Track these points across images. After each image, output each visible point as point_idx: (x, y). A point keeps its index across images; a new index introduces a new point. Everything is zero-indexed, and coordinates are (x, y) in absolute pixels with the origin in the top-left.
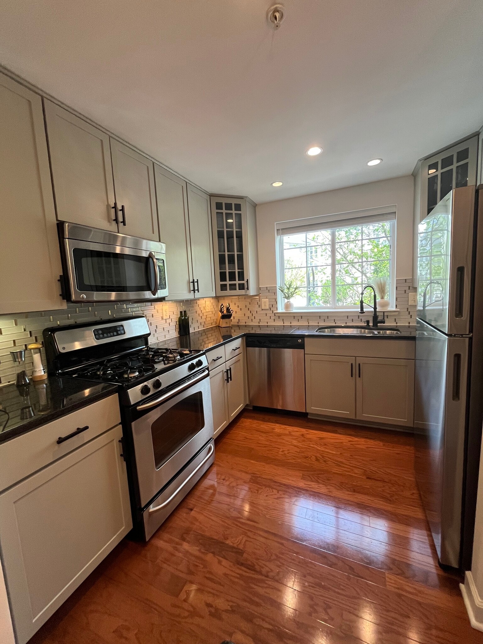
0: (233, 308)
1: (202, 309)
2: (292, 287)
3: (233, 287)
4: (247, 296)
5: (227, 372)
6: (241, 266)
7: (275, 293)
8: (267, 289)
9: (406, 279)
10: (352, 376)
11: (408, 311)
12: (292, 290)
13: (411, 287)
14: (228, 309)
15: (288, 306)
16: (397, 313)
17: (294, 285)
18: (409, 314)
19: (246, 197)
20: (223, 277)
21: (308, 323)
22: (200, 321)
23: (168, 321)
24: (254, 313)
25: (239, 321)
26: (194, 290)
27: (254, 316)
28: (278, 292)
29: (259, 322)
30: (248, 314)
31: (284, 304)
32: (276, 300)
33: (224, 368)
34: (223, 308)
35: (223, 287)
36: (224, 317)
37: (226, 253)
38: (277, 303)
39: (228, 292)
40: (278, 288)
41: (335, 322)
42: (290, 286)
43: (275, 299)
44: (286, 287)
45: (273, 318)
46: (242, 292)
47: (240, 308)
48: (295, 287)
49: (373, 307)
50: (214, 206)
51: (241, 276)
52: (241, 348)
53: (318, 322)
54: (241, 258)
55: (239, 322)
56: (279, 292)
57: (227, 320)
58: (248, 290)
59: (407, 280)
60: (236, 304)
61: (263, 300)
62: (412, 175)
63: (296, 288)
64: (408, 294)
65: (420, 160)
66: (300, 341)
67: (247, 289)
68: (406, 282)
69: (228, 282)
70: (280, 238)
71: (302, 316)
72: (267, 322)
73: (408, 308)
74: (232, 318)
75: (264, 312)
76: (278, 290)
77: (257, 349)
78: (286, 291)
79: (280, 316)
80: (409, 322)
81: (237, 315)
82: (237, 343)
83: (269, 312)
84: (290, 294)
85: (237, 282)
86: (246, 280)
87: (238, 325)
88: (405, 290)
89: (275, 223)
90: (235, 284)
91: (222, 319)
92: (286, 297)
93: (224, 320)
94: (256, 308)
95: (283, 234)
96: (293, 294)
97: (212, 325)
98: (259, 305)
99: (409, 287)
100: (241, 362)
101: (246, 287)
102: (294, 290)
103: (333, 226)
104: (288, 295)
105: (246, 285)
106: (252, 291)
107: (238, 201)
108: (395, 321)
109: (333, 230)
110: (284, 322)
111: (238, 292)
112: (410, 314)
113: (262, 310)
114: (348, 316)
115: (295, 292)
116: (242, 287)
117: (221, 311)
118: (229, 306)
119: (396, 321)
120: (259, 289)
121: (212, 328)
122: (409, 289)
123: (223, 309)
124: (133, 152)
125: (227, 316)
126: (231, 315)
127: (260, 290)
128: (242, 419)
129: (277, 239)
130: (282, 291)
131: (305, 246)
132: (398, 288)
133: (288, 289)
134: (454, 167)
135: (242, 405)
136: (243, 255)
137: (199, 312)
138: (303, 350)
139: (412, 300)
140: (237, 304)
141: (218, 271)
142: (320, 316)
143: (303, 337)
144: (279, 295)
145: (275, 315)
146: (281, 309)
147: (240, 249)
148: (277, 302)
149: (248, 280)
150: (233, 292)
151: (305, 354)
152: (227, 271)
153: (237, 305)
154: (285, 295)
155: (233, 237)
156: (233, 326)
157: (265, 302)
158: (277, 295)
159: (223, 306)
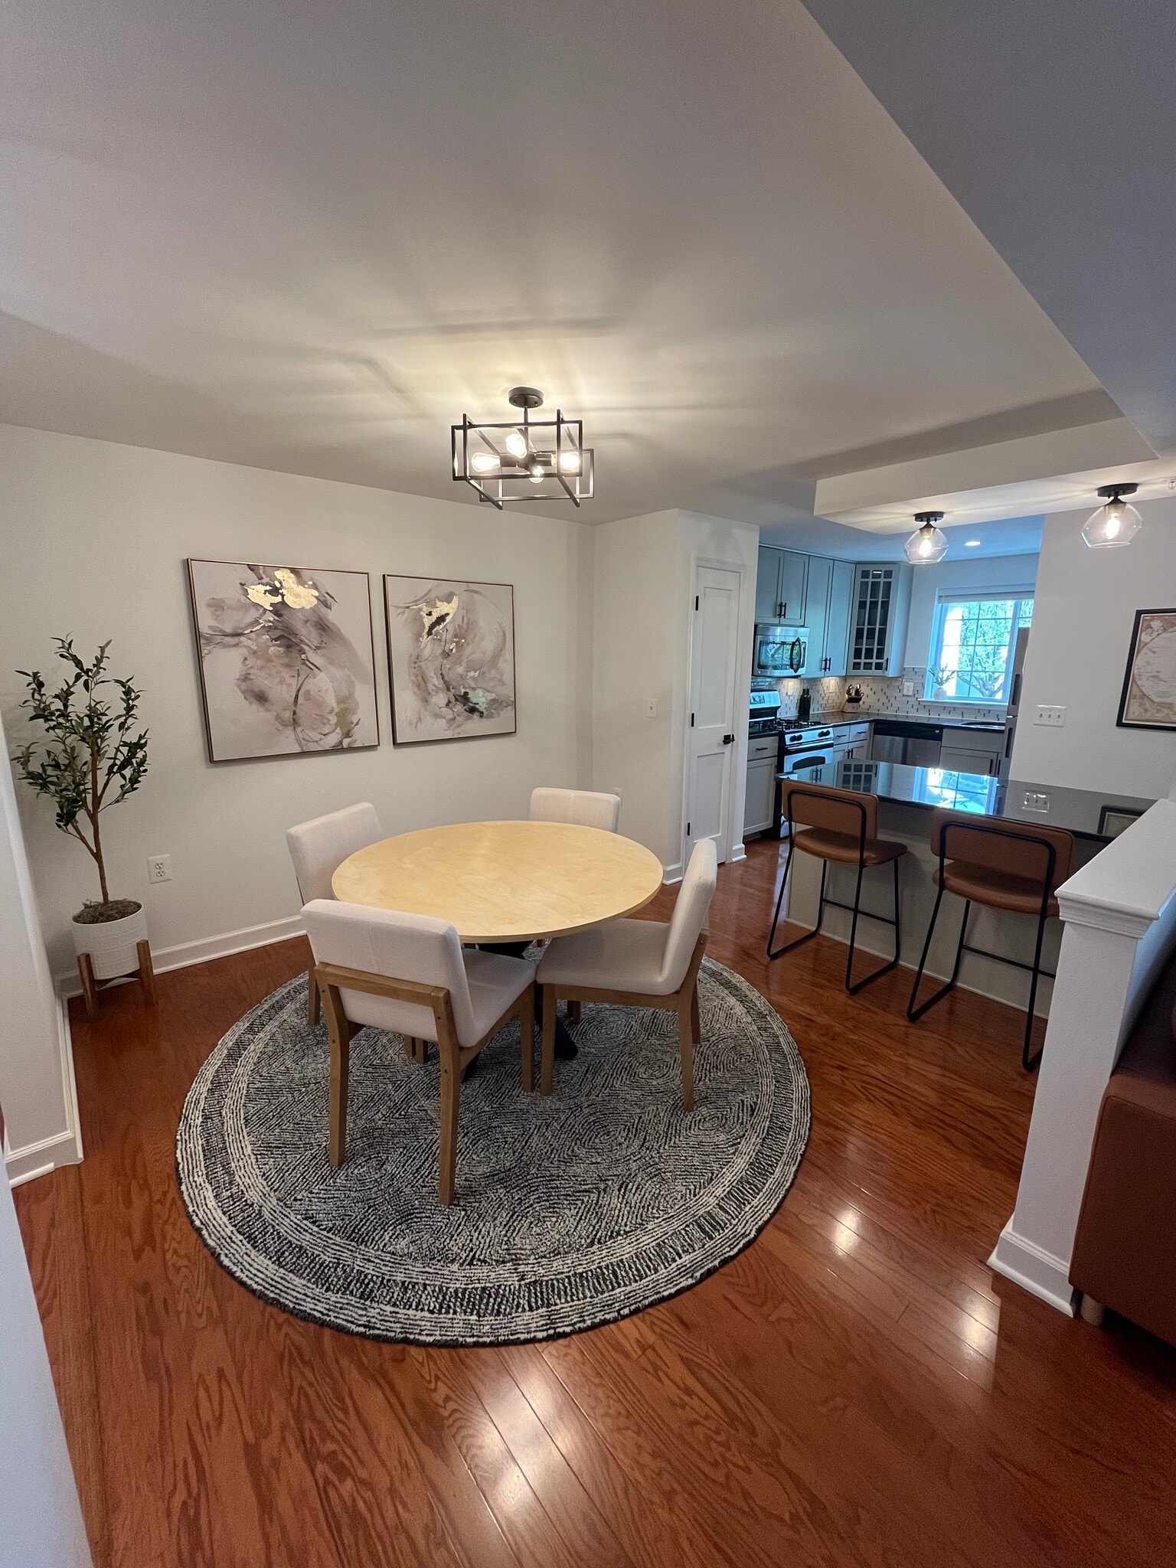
0: (864, 690)
1: (825, 688)
3: (868, 666)
4: (884, 678)
5: (849, 752)
6: (881, 642)
7: (923, 676)
8: (913, 671)
14: (857, 692)
15: (938, 693)
19: (901, 562)
20: (857, 654)
22: (821, 702)
23: (791, 698)
24: (892, 699)
26: (825, 669)
27: (891, 702)
28: (927, 675)
29: (897, 710)
30: (883, 700)
31: (933, 691)
33: (846, 747)
34: (851, 689)
35: (856, 666)
36: (850, 700)
37: (866, 627)
38: (924, 689)
39: (862, 671)
40: (928, 669)
43: (923, 683)
45: (915, 706)
46: (879, 672)
47: (873, 691)
50: (859, 574)
51: (880, 653)
52: (868, 733)
54: (883, 632)
55: (870, 708)
56: (929, 676)
57: (855, 704)
58: (887, 670)
60: (869, 686)
61: (906, 684)
66: (937, 731)
69: (863, 661)
70: (942, 607)
71: (955, 708)
72: (908, 712)
74: (861, 703)
75: (905, 699)
76: (929, 672)
77: (889, 738)
78: (939, 674)
79: (926, 706)
81: (869, 699)
82: (865, 727)
83: (912, 700)
84: (944, 679)
85: (874, 661)
86: (885, 658)
87: (868, 710)
89: (937, 589)
90: (871, 663)
91: (848, 702)
92: (937, 682)
93: (850, 704)
94: (895, 693)
95: (948, 602)
96: (948, 679)
97: (836, 705)
98: (900, 690)
100: (866, 747)
101: (884, 666)
102: (950, 674)
104: (940, 681)
106: (891, 672)
107: (889, 568)
110: (929, 713)
111: (874, 672)
113: (903, 696)
115: (951, 677)
116: (879, 666)
117: (848, 692)
118: (860, 688)
120: (902, 670)
124: (799, 556)
125: (855, 698)
126: (860, 699)
127: (904, 671)
129: (937, 606)
130: (934, 675)
131: (976, 617)
136: (886, 629)
137: (821, 692)
138: (940, 742)
140: (871, 685)
141: (853, 647)
143: (941, 727)
144: (930, 679)
145: (919, 704)
146: (928, 697)
147: (884, 621)
148: (924, 687)
149: (888, 658)
150: (868, 672)
151: (941, 746)
152: (864, 647)
153: (869, 688)
154: (937, 680)
155: (877, 609)
156: (861, 710)
157: (908, 687)
158: (925, 679)
159: (852, 687)
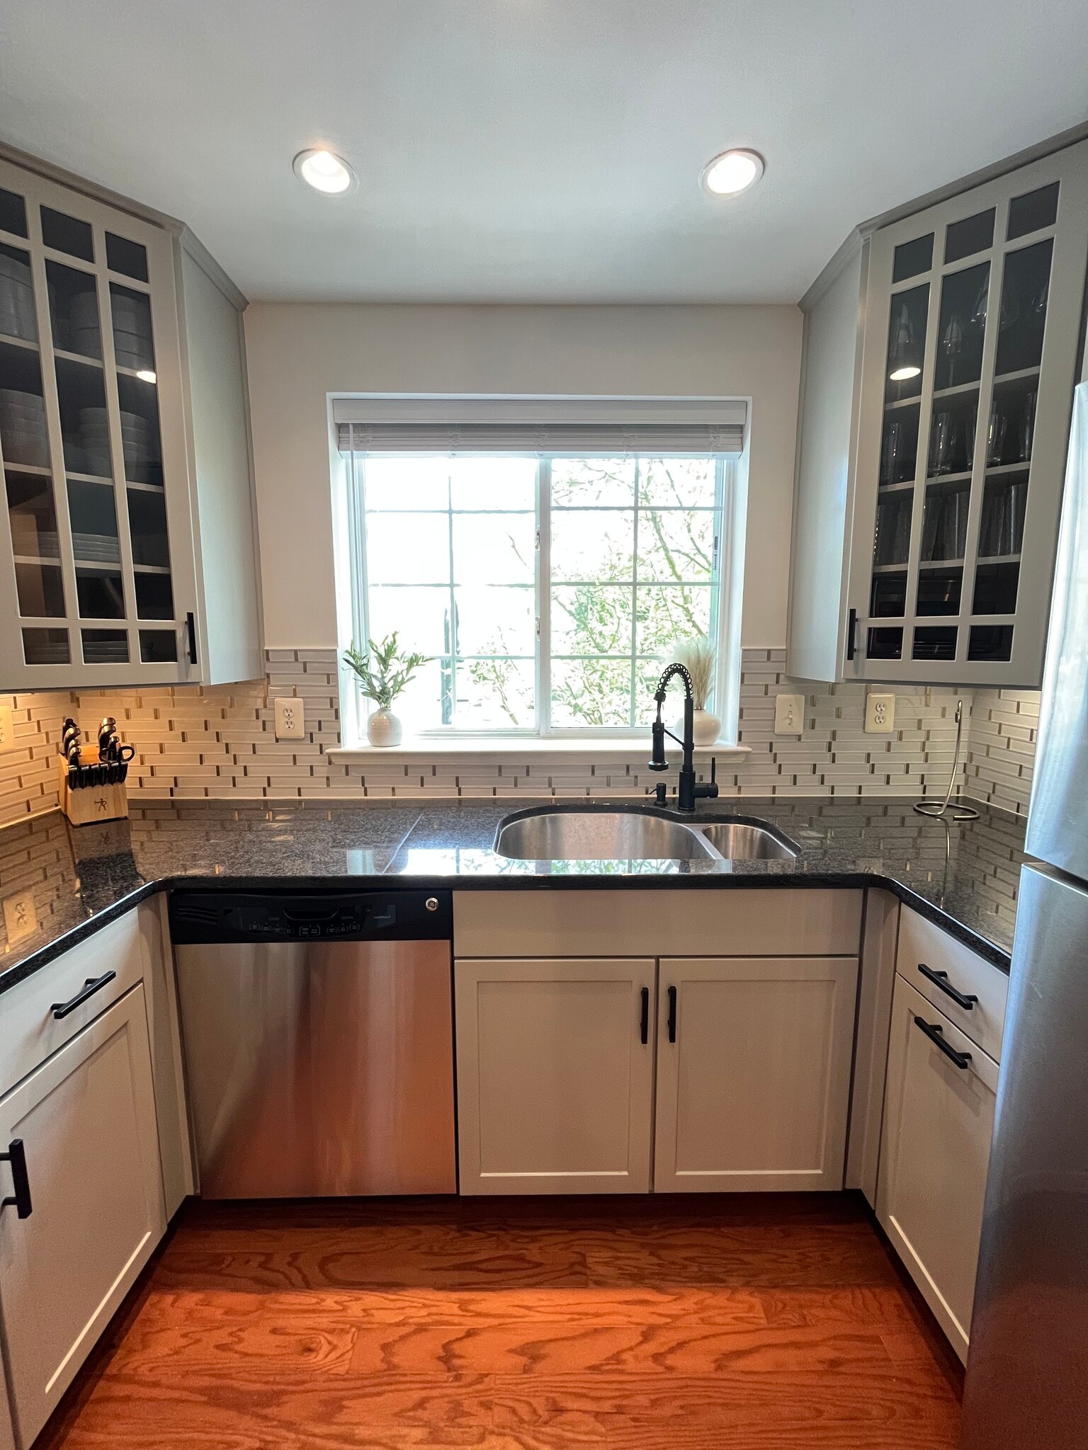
2: (398, 654)
4: (197, 688)
6: (153, 549)
7: (331, 677)
8: (296, 660)
9: (769, 651)
10: (644, 1040)
11: (771, 751)
12: (396, 666)
13: (782, 677)
14: (108, 743)
15: (381, 728)
16: (741, 759)
17: (405, 648)
18: (775, 762)
19: (179, 225)
21: (457, 790)
24: (245, 754)
25: (176, 785)
27: (241, 764)
28: (340, 672)
29: (264, 789)
30: (217, 756)
31: (366, 719)
32: (333, 703)
34: (72, 737)
35: (43, 646)
36: (81, 778)
37: (60, 476)
38: (337, 717)
39: (85, 670)
40: (341, 655)
41: (553, 786)
42: (390, 650)
43: (331, 699)
44: (377, 655)
45: (321, 771)
46: (166, 671)
47: (178, 731)
48: (409, 655)
49: (683, 741)
51: (156, 596)
53: (495, 789)
54: (151, 509)
55: (176, 790)
56: (347, 676)
57: (101, 791)
58: (194, 661)
59: (772, 652)
60: (161, 714)
61: (282, 702)
62: (799, 305)
63: (413, 661)
64: (775, 697)
65: (862, 228)
66: (432, 903)
67: (189, 658)
68: (769, 659)
69: (75, 622)
70: (350, 460)
71: (434, 767)
72: (299, 789)
73: (771, 744)
75: (287, 750)
76: (342, 664)
78: (374, 668)
79: (352, 765)
80: (774, 788)
83: (308, 753)
84: (391, 683)
85: (133, 623)
86: (181, 615)
87: (173, 802)
88: (767, 686)
89: (330, 395)
90: (122, 634)
91: (72, 788)
92: (374, 694)
93: (85, 791)
94: (254, 734)
95: (361, 445)
96: (403, 682)
97: (29, 810)
98: (264, 722)
99: (778, 675)
101: (183, 646)
102: (405, 666)
103: (547, 443)
104: (384, 685)
105: (184, 637)
106: (221, 666)
107: (131, 230)
108: (736, 784)
109: (543, 460)
110: (366, 789)
112: (778, 762)
113: (277, 740)
114: (593, 767)
115: (409, 676)
116: (160, 647)
117: (66, 753)
118: (111, 731)
119: (738, 785)
120: (261, 656)
121: (29, 823)
122: (777, 682)
123: (73, 742)
125: (102, 770)
126: (127, 767)
127: (268, 659)
128: (154, 1298)
129: (339, 465)
130: (360, 670)
132: (746, 675)
133: (384, 661)
134: (995, 255)
135: (148, 1234)
136: (161, 498)
138: (448, 942)
139: (785, 719)
140: (167, 713)
142: (500, 767)
143: (446, 886)
144: (348, 682)
145: (330, 763)
146: (355, 738)
148: (337, 711)
149: (190, 616)
151: (453, 958)
152: (69, 565)
153: (164, 720)
154: (370, 684)
155: (103, 403)
156: (143, 808)
157: (290, 712)
158: (337, 686)
159: (76, 730)
